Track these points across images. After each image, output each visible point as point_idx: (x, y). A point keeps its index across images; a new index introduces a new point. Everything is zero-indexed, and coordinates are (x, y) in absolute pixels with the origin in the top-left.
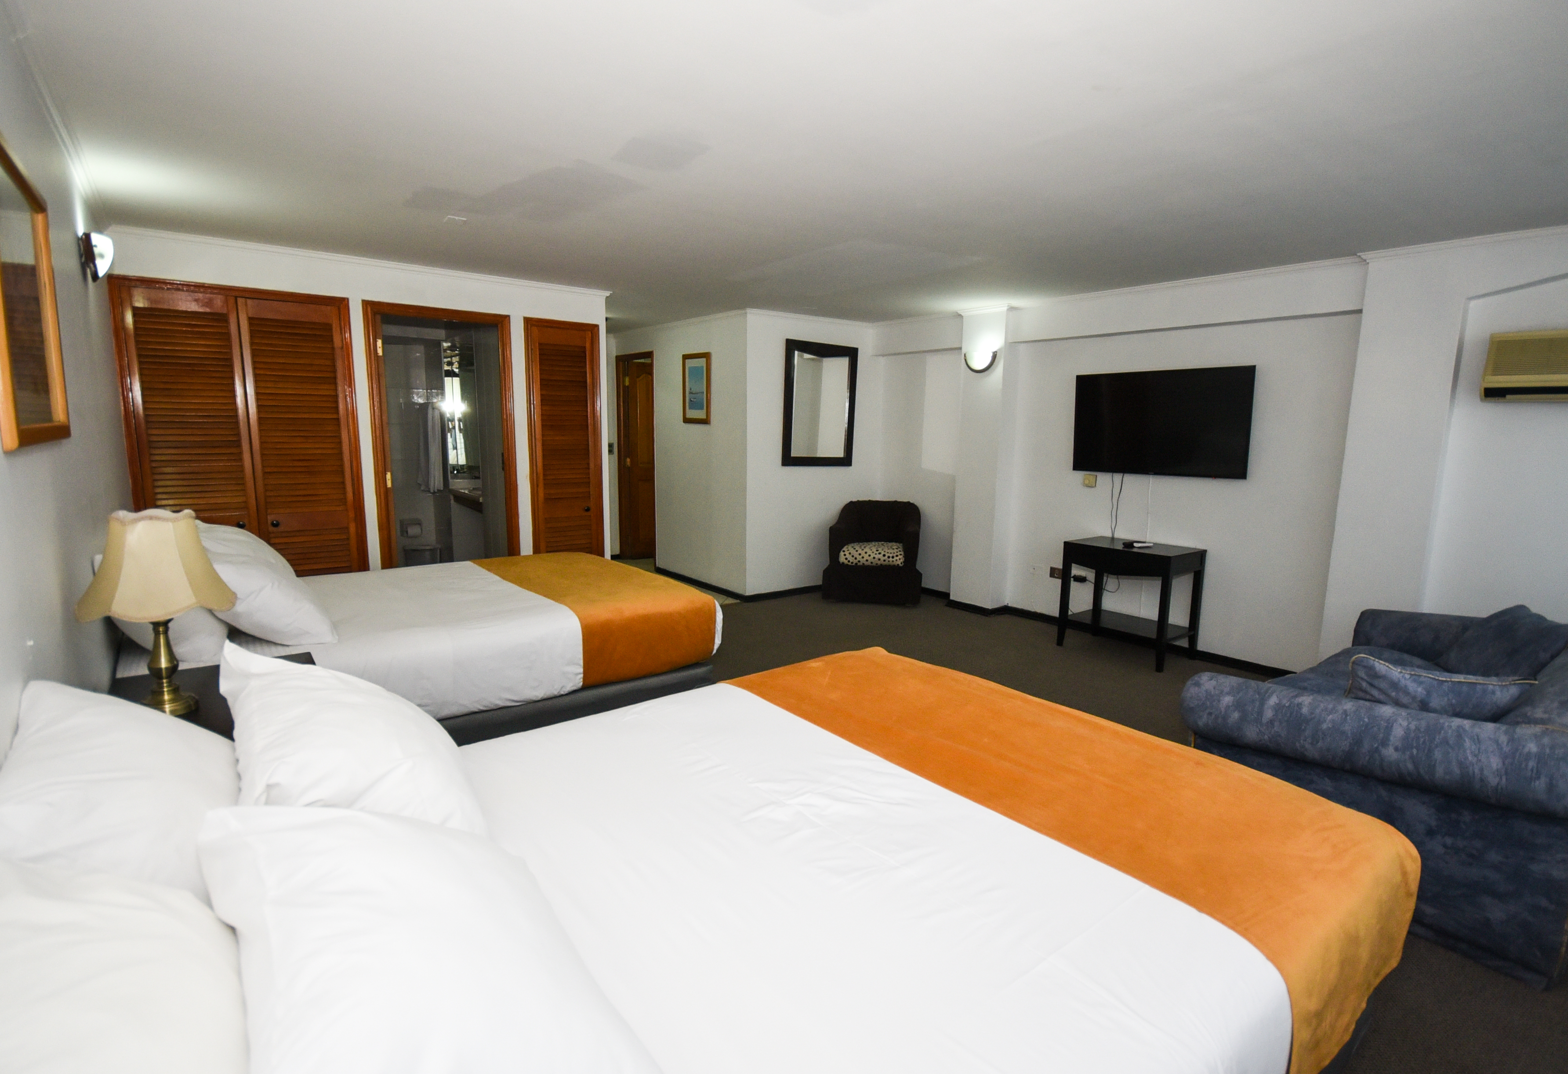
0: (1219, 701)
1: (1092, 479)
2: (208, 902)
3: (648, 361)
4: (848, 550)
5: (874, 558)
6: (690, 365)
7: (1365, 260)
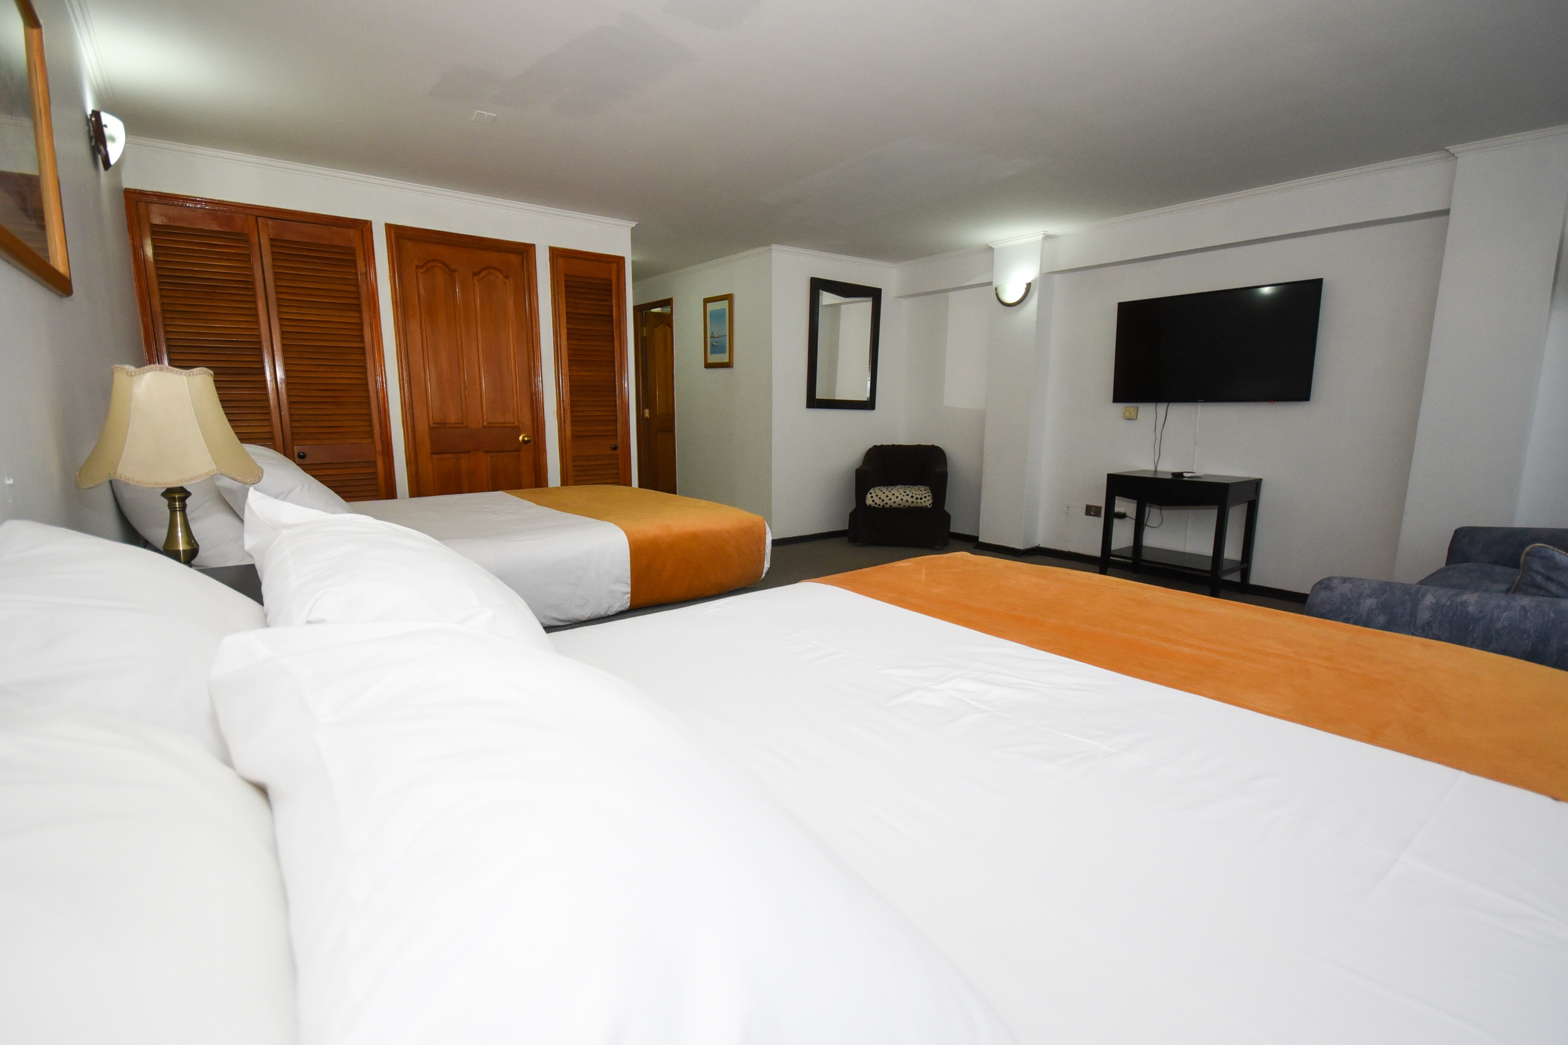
0: (1359, 604)
1: (1133, 411)
2: (227, 761)
3: (667, 310)
4: (875, 492)
5: (902, 500)
6: (710, 309)
7: (1453, 155)
